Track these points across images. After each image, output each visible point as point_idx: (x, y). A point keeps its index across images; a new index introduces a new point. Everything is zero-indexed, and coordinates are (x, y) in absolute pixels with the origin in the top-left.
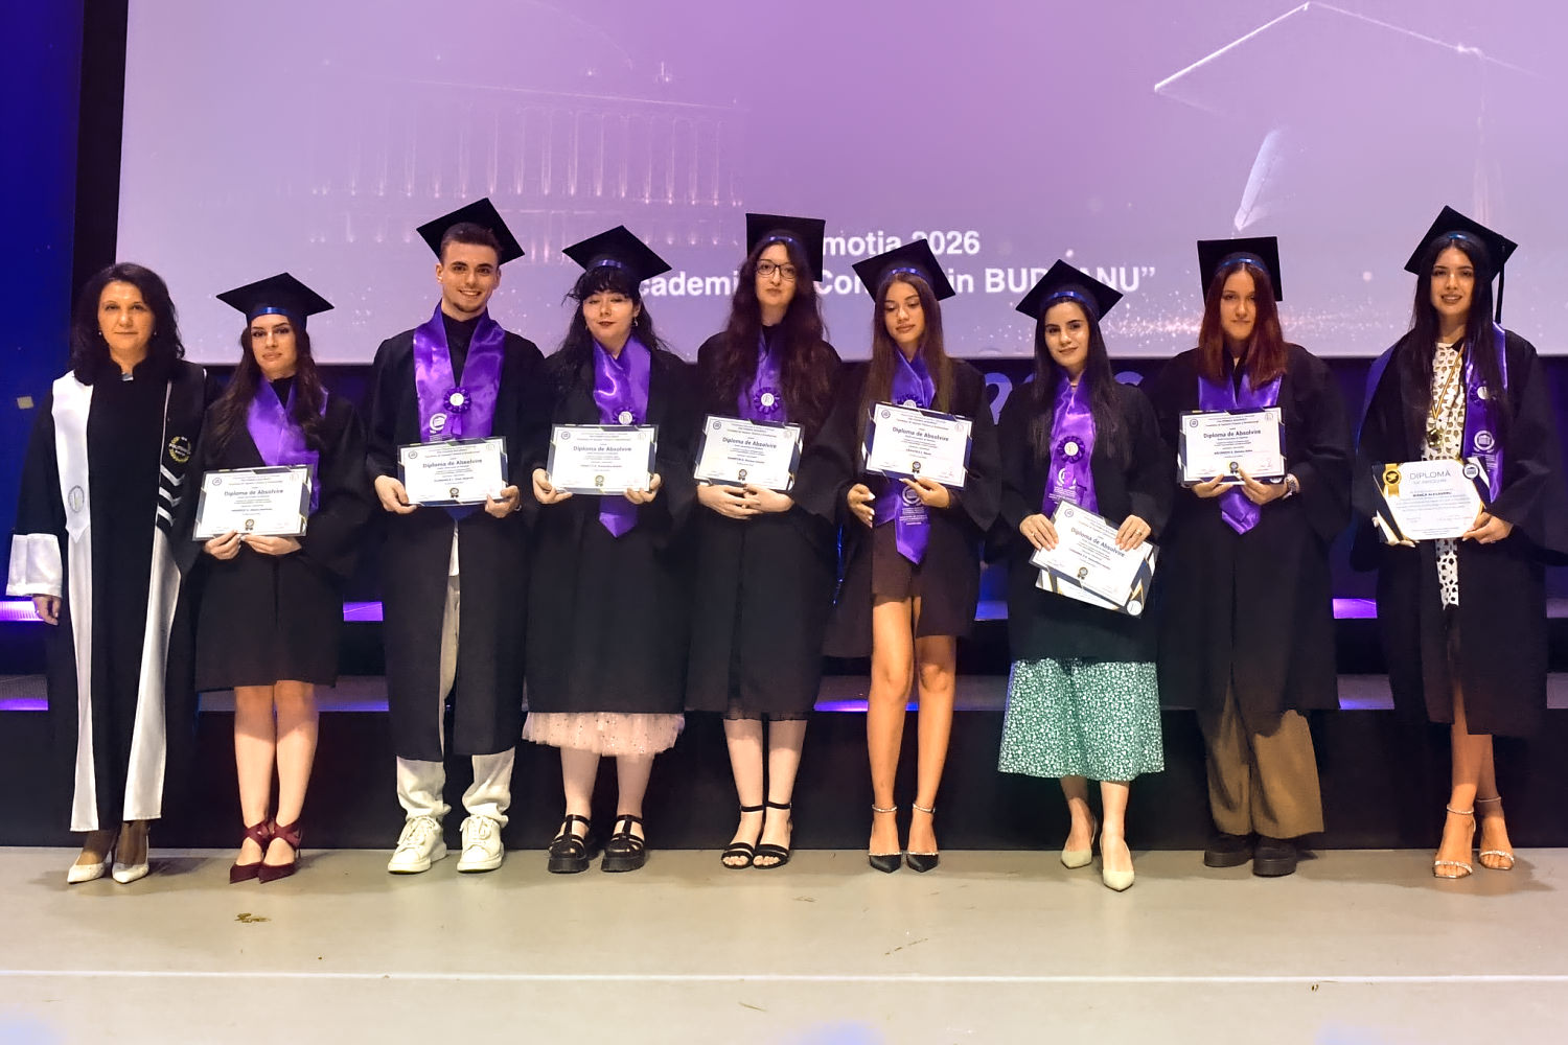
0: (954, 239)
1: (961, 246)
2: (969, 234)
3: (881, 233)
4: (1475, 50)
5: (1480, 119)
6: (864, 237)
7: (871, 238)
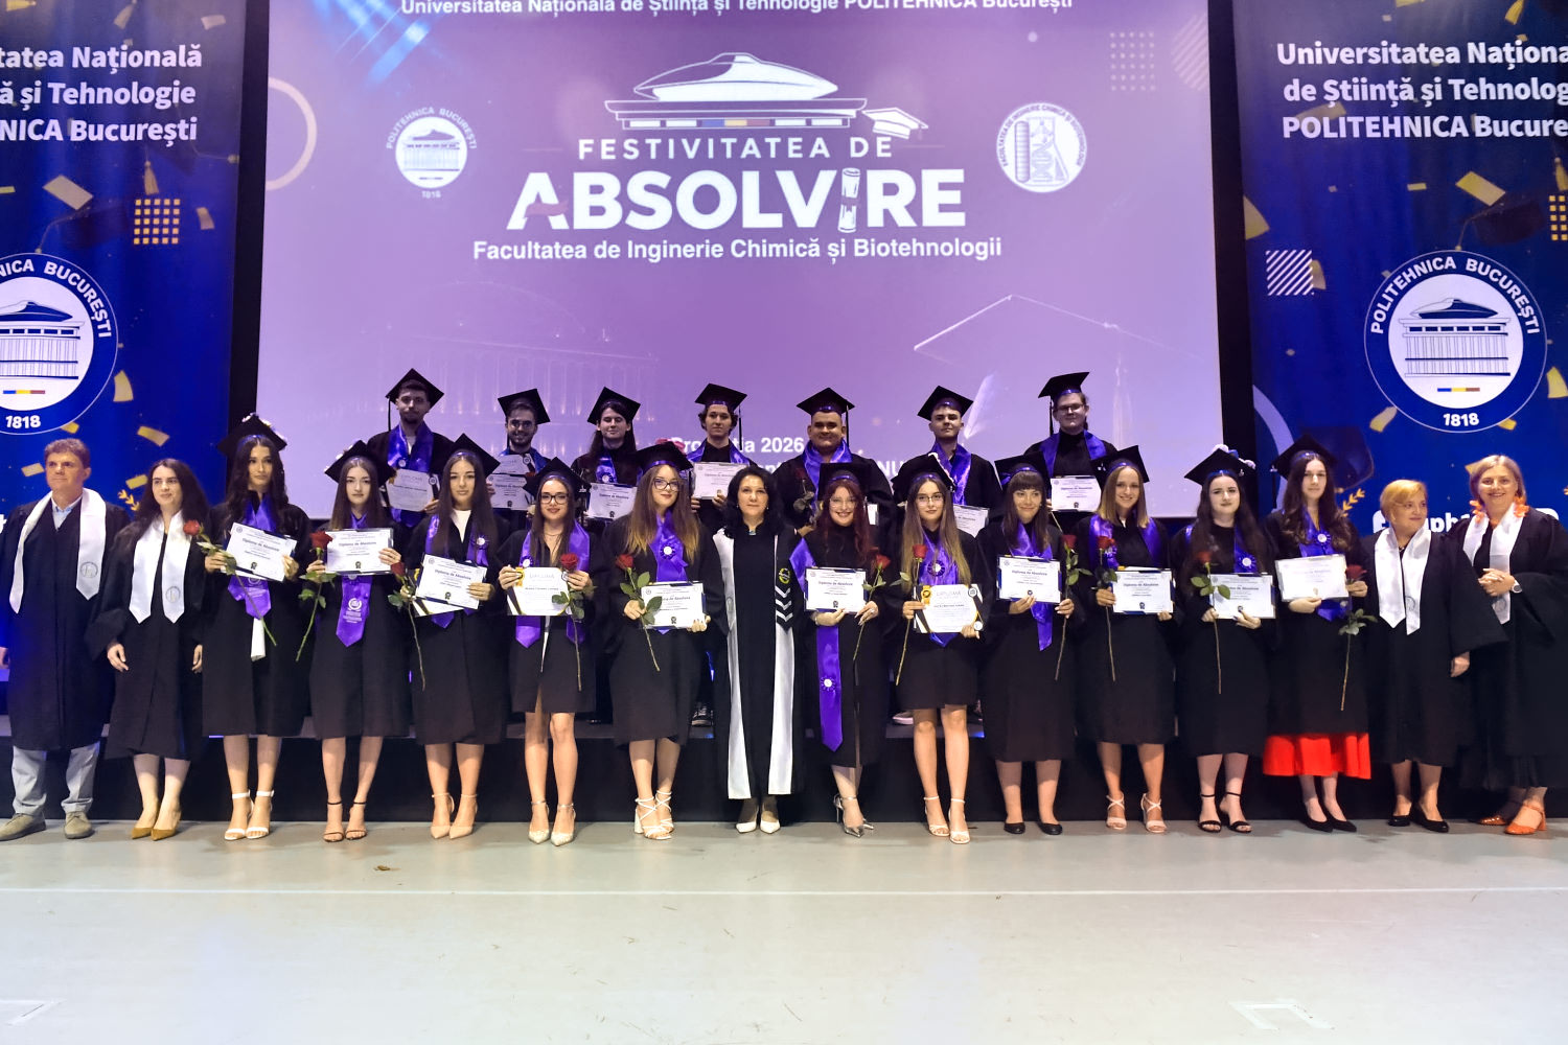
0: (788, 442)
1: (792, 447)
2: (797, 439)
4: (1115, 326)
5: (1117, 371)
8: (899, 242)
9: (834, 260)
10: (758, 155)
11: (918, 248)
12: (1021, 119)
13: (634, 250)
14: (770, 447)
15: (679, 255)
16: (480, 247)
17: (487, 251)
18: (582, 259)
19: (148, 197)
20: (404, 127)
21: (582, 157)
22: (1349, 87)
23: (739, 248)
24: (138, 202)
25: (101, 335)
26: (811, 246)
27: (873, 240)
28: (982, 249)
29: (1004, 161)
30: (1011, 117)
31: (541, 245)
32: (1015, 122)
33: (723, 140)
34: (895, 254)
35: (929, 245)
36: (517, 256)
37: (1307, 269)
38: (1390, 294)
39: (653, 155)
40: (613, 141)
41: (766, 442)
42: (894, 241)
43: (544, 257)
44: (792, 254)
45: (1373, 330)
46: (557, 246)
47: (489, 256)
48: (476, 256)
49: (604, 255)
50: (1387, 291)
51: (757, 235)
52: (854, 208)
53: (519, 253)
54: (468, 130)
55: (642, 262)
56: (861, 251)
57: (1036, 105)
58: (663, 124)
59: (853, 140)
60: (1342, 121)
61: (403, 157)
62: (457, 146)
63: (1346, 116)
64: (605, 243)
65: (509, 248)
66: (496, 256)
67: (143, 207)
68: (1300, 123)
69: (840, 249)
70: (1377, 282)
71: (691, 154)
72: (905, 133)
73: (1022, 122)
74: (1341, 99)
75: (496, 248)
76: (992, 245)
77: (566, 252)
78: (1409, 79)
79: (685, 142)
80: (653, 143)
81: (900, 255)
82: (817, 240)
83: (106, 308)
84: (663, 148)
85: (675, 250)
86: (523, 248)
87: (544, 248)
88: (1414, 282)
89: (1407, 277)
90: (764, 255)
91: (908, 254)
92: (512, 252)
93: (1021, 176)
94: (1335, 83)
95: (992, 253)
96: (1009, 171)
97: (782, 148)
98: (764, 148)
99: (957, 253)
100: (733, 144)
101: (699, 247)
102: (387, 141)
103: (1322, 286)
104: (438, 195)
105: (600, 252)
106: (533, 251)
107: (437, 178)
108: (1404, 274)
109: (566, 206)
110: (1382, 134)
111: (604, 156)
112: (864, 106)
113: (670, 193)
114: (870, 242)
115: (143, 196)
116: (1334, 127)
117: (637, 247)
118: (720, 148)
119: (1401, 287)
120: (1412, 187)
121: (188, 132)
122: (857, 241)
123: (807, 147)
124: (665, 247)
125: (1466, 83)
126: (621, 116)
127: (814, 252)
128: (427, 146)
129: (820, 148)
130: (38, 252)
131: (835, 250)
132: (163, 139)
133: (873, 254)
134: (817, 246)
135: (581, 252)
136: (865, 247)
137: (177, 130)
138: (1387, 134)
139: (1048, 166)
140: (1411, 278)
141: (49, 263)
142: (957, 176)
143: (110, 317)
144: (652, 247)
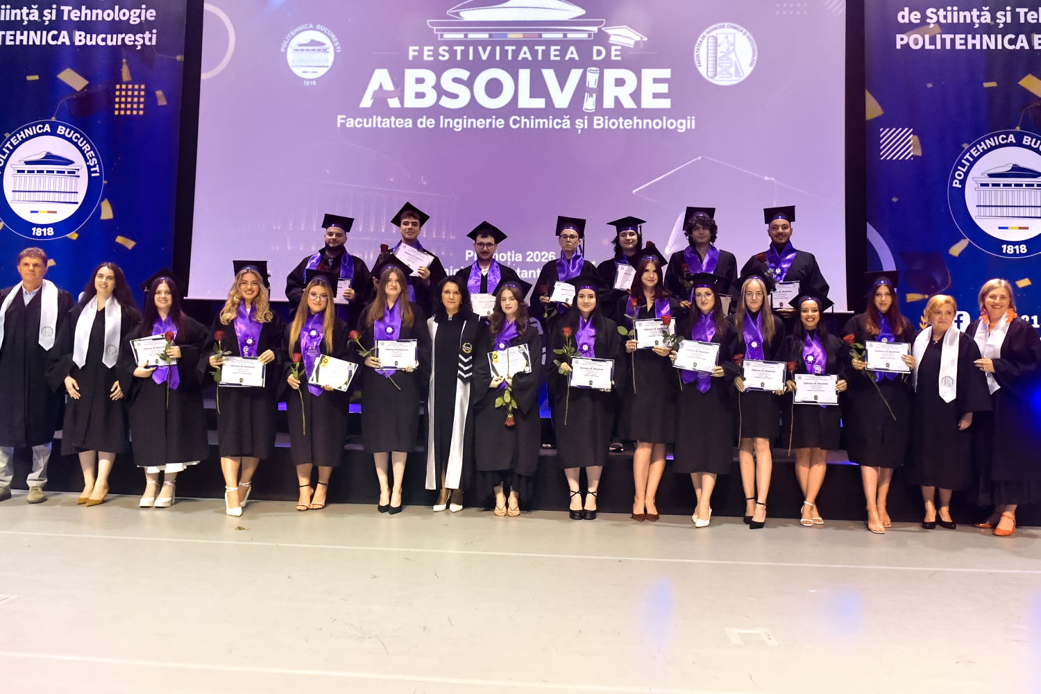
0: (545, 255)
2: (551, 253)
3: (513, 252)
4: (773, 179)
6: (506, 253)
7: (509, 254)
8: (624, 119)
9: (580, 131)
10: (530, 58)
11: (638, 123)
12: (712, 34)
13: (444, 122)
14: (532, 258)
15: (474, 126)
16: (342, 119)
17: (346, 122)
18: (409, 128)
19: (124, 84)
20: (293, 37)
21: (411, 58)
22: (945, 13)
23: (515, 122)
24: (118, 87)
25: (93, 175)
26: (564, 121)
27: (606, 117)
28: (681, 124)
29: (699, 63)
30: (704, 33)
31: (382, 118)
32: (708, 36)
33: (506, 48)
34: (621, 127)
35: (645, 121)
36: (365, 126)
37: (909, 141)
38: (967, 160)
39: (459, 58)
40: (432, 48)
41: (530, 255)
42: (621, 118)
43: (384, 126)
44: (551, 127)
45: (954, 185)
46: (393, 119)
47: (348, 126)
48: (339, 125)
49: (424, 126)
50: (965, 158)
51: (528, 113)
52: (594, 95)
53: (367, 123)
54: (335, 40)
55: (450, 130)
56: (598, 125)
57: (722, 24)
58: (466, 36)
59: (595, 48)
60: (938, 37)
61: (292, 58)
62: (328, 50)
63: (941, 34)
64: (425, 117)
65: (361, 120)
66: (352, 126)
67: (121, 90)
68: (909, 39)
69: (584, 123)
70: (958, 151)
71: (484, 57)
72: (631, 43)
73: (713, 36)
74: (938, 22)
75: (352, 120)
76: (689, 121)
77: (399, 123)
78: (988, 8)
79: (480, 48)
80: (459, 49)
81: (625, 128)
82: (568, 117)
83: (96, 157)
84: (465, 53)
85: (472, 123)
86: (370, 120)
87: (384, 120)
88: (985, 152)
89: (980, 148)
90: (532, 127)
91: (630, 127)
92: (363, 123)
93: (710, 74)
94: (934, 10)
95: (689, 127)
96: (702, 70)
97: (546, 53)
98: (534, 53)
99: (664, 127)
100: (513, 50)
101: (488, 121)
102: (281, 46)
103: (919, 153)
104: (314, 83)
105: (422, 123)
106: (377, 122)
107: (314, 72)
108: (978, 146)
109: (400, 92)
110: (967, 47)
111: (426, 58)
112: (603, 25)
113: (469, 84)
114: (604, 119)
115: (121, 83)
116: (933, 41)
117: (446, 121)
118: (504, 53)
119: (976, 156)
120: (986, 85)
121: (150, 39)
122: (595, 118)
123: (563, 53)
124: (465, 121)
125: (1029, 11)
126: (437, 30)
127: (566, 125)
128: (307, 50)
129: (572, 53)
130: (53, 119)
131: (580, 124)
132: (134, 44)
133: (606, 127)
134: (569, 121)
135: (409, 123)
136: (601, 122)
137: (143, 38)
138: (970, 47)
139: (730, 67)
140: (983, 149)
141: (60, 127)
142: (666, 73)
143: (99, 163)
144: (456, 120)
